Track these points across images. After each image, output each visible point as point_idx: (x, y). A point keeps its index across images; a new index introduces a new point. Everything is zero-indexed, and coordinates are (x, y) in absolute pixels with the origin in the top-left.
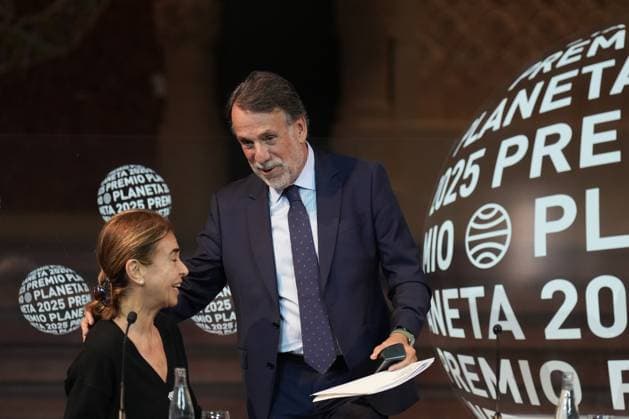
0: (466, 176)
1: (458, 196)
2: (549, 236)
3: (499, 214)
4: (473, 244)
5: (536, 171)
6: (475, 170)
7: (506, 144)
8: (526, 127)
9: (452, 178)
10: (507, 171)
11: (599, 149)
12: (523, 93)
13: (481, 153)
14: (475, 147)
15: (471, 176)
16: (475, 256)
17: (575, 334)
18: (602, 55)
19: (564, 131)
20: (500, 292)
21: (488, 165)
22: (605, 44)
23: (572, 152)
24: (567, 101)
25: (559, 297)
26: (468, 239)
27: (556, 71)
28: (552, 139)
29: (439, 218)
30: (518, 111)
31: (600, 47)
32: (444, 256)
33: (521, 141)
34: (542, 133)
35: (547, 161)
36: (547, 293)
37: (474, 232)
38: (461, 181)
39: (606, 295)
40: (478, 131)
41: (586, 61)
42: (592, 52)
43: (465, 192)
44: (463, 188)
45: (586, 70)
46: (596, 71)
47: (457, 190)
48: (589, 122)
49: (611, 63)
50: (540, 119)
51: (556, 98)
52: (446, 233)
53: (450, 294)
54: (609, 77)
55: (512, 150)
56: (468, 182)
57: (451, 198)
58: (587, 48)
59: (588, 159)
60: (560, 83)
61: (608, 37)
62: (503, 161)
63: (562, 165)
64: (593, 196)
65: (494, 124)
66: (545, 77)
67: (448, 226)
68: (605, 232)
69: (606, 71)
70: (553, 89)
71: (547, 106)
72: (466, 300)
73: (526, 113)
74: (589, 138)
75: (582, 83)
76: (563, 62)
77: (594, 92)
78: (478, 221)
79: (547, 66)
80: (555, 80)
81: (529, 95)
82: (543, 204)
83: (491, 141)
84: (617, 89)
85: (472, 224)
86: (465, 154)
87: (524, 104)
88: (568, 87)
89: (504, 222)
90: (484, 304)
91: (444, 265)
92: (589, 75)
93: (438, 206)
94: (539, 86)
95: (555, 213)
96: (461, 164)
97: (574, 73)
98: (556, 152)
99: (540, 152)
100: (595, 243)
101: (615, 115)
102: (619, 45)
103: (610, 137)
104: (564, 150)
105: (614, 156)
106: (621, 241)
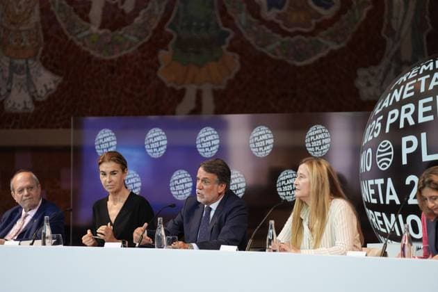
0: (376, 128)
1: (373, 137)
2: (408, 155)
3: (389, 145)
4: (379, 159)
5: (402, 125)
6: (379, 125)
7: (391, 113)
8: (398, 105)
9: (371, 129)
10: (391, 125)
11: (425, 114)
12: (396, 91)
13: (381, 117)
14: (379, 115)
15: (378, 128)
16: (380, 164)
18: (425, 73)
19: (412, 107)
20: (389, 180)
21: (384, 122)
22: (426, 68)
23: (415, 116)
24: (412, 94)
25: (412, 184)
26: (378, 156)
27: (408, 81)
28: (408, 110)
29: (366, 147)
30: (395, 98)
31: (424, 70)
32: (368, 165)
33: (396, 111)
34: (404, 108)
35: (406, 120)
36: (408, 182)
37: (380, 153)
38: (374, 130)
40: (380, 108)
41: (419, 76)
42: (421, 72)
43: (376, 135)
44: (375, 133)
45: (419, 80)
46: (423, 79)
47: (373, 134)
48: (421, 102)
49: (428, 76)
50: (403, 102)
51: (409, 92)
52: (369, 154)
53: (371, 182)
54: (428, 82)
55: (393, 116)
56: (376, 130)
57: (370, 138)
58: (419, 70)
59: (421, 119)
60: (410, 86)
61: (427, 65)
62: (390, 121)
63: (412, 122)
64: (424, 135)
65: (386, 104)
66: (404, 83)
67: (370, 151)
68: (429, 153)
69: (426, 79)
70: (407, 89)
71: (405, 96)
72: (377, 185)
73: (398, 100)
74: (421, 110)
75: (418, 84)
76: (411, 77)
77: (422, 90)
78: (381, 148)
79: (404, 78)
80: (408, 84)
81: (398, 91)
82: (405, 140)
83: (385, 112)
84: (431, 87)
85: (378, 150)
86: (376, 118)
87: (397, 95)
88: (412, 87)
89: (391, 149)
90: (384, 187)
91: (369, 169)
92: (421, 81)
93: (366, 141)
94: (402, 87)
95: (409, 144)
96: (374, 122)
97: (415, 81)
98: (409, 116)
99: (403, 116)
100: (426, 158)
101: (430, 99)
102: (431, 69)
103: (429, 108)
104: (412, 116)
105: (431, 118)
106: (435, 157)
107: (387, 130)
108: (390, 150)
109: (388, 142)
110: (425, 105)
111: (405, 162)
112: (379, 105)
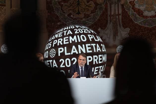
1: (49, 48)
2: (60, 53)
3: (54, 50)
4: (51, 54)
5: (58, 45)
6: (51, 44)
9: (48, 45)
10: (55, 44)
11: (66, 42)
12: (56, 35)
13: (51, 42)
14: (50, 41)
15: (50, 45)
16: (51, 56)
17: (64, 66)
18: (66, 30)
19: (62, 39)
20: (54, 61)
21: (52, 44)
22: (66, 29)
23: (63, 42)
24: (62, 36)
25: (62, 61)
26: (50, 54)
27: (60, 32)
28: (60, 40)
29: (46, 51)
30: (56, 37)
32: (47, 56)
33: (56, 41)
34: (59, 40)
35: (60, 43)
36: (60, 61)
37: (51, 53)
38: (49, 46)
39: (68, 61)
40: (51, 39)
41: (64, 31)
42: (64, 30)
43: (49, 47)
46: (65, 32)
47: (48, 47)
48: (65, 38)
49: (67, 31)
50: (58, 38)
51: (60, 35)
52: (47, 53)
53: (48, 61)
54: (67, 33)
57: (48, 48)
58: (64, 29)
59: (65, 43)
60: (61, 33)
61: (66, 28)
62: (54, 43)
63: (61, 44)
64: (65, 48)
65: (53, 38)
66: (59, 33)
67: (47, 52)
68: (67, 53)
69: (66, 32)
70: (60, 34)
71: (59, 36)
72: (50, 62)
73: (57, 37)
74: (65, 40)
75: (64, 33)
76: (61, 31)
77: (65, 34)
78: (51, 51)
79: (59, 31)
80: (60, 33)
81: (57, 35)
82: (59, 49)
83: (53, 41)
84: (68, 34)
85: (50, 52)
86: (49, 42)
87: (56, 36)
88: (62, 34)
90: (52, 62)
91: (47, 57)
92: (64, 32)
93: (46, 49)
94: (58, 34)
95: (61, 50)
96: (49, 44)
97: (62, 32)
98: (61, 42)
99: (59, 42)
100: (66, 54)
101: (68, 37)
102: (68, 29)
103: (67, 40)
104: (62, 42)
105: (68, 43)
106: (69, 54)
107: (53, 46)
108: (54, 52)
109: (54, 49)
110: (66, 39)
111: (59, 55)
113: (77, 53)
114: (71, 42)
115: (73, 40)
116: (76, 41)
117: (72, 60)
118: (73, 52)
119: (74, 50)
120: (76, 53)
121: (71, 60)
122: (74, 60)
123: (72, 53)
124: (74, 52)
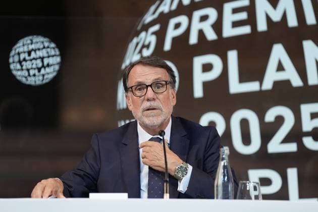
0: (147, 43)
2: (204, 83)
5: (193, 39)
6: (153, 40)
7: (173, 22)
9: (137, 44)
10: (173, 38)
11: (236, 24)
13: (156, 28)
14: (152, 23)
15: (150, 43)
19: (212, 13)
21: (161, 36)
23: (218, 26)
28: (204, 18)
33: (183, 19)
34: (197, 14)
35: (201, 33)
38: (143, 46)
39: (244, 123)
40: (154, 13)
43: (147, 53)
44: (145, 50)
47: (140, 52)
48: (228, 7)
55: (177, 26)
56: (148, 46)
57: (136, 58)
59: (229, 32)
62: (171, 33)
63: (211, 35)
64: (232, 55)
65: (165, 8)
68: (243, 79)
73: (186, 1)
74: (229, 17)
82: (199, 61)
83: (163, 19)
86: (146, 28)
93: (128, 63)
95: (207, 68)
96: (143, 34)
98: (207, 27)
99: (196, 26)
100: (236, 87)
101: (245, 2)
103: (243, 16)
104: (212, 26)
105: (246, 30)
106: (253, 86)
107: (167, 46)
110: (235, 11)
111: (198, 92)
112: (153, 8)
113: (297, 82)
114: (262, 26)
115: (276, 16)
116: (293, 22)
117: (270, 116)
118: (271, 77)
119: (280, 68)
120: (288, 82)
121: (261, 117)
122: (280, 120)
123: (268, 85)
124: (281, 76)
